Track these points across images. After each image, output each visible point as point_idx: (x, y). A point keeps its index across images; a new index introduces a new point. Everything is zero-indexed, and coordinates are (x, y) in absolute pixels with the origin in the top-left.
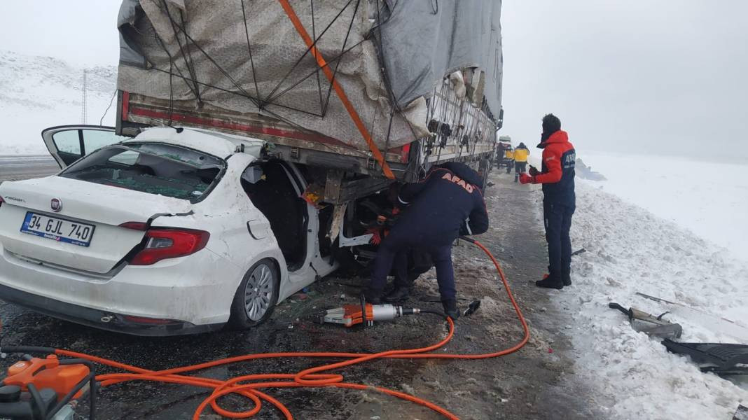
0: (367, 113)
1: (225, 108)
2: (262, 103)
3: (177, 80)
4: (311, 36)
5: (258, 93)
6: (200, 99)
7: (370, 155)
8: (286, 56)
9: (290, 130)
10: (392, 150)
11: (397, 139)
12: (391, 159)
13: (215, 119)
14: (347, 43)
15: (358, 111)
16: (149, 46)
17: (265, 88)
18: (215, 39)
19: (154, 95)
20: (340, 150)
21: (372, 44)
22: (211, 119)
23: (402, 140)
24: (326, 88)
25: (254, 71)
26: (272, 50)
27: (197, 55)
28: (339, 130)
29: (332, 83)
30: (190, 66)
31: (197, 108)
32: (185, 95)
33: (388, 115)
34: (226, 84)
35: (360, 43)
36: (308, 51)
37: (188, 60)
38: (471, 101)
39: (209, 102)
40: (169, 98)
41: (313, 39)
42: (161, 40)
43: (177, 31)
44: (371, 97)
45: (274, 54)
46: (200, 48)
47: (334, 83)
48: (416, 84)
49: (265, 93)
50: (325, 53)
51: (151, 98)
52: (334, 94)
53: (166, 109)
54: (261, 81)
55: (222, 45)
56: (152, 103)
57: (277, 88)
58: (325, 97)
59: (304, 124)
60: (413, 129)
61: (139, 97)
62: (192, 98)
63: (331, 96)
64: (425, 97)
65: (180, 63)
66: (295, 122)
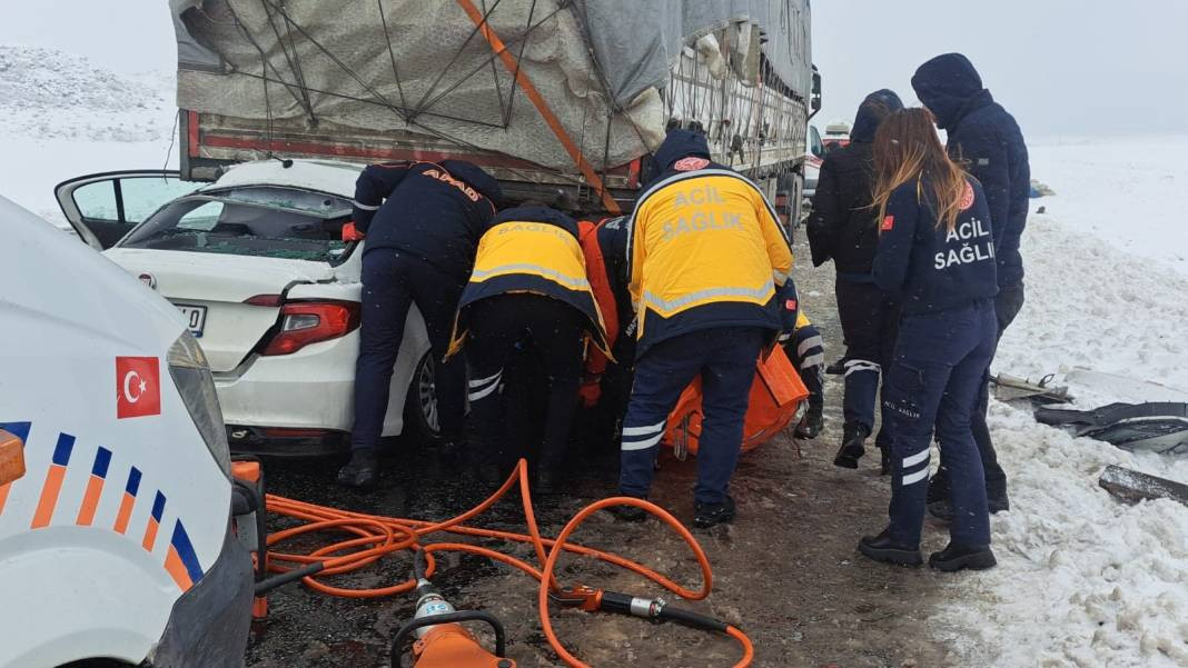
0: (572, 117)
1: (353, 125)
2: (410, 115)
3: (275, 88)
4: (479, 7)
5: (403, 100)
6: (312, 114)
7: (581, 180)
8: (443, 41)
9: (456, 151)
10: (615, 170)
11: (621, 152)
12: (613, 185)
13: (338, 144)
14: (534, 14)
15: (558, 115)
16: (226, 38)
17: (414, 90)
18: (331, 22)
19: (237, 114)
20: (537, 177)
21: (570, 15)
22: (331, 143)
23: (627, 153)
24: (506, 83)
25: (394, 65)
26: (422, 33)
27: (304, 48)
28: (532, 147)
29: (516, 75)
30: (294, 65)
31: (308, 128)
32: (289, 110)
33: (604, 118)
34: (353, 89)
35: (554, 14)
36: (476, 31)
37: (291, 56)
38: (740, 77)
39: (326, 118)
40: (265, 117)
41: (482, 13)
42: (245, 29)
43: (272, 13)
44: (576, 93)
45: (425, 38)
46: (308, 37)
47: (519, 76)
48: (642, 67)
49: (413, 100)
50: (503, 32)
51: (233, 118)
52: (519, 92)
53: (260, 135)
54: (405, 79)
55: (344, 31)
56: (235, 126)
57: (432, 90)
58: (506, 98)
59: (477, 140)
60: (642, 135)
61: (213, 117)
62: (298, 114)
63: (516, 95)
64: (656, 87)
65: (278, 61)
66: (464, 139)
